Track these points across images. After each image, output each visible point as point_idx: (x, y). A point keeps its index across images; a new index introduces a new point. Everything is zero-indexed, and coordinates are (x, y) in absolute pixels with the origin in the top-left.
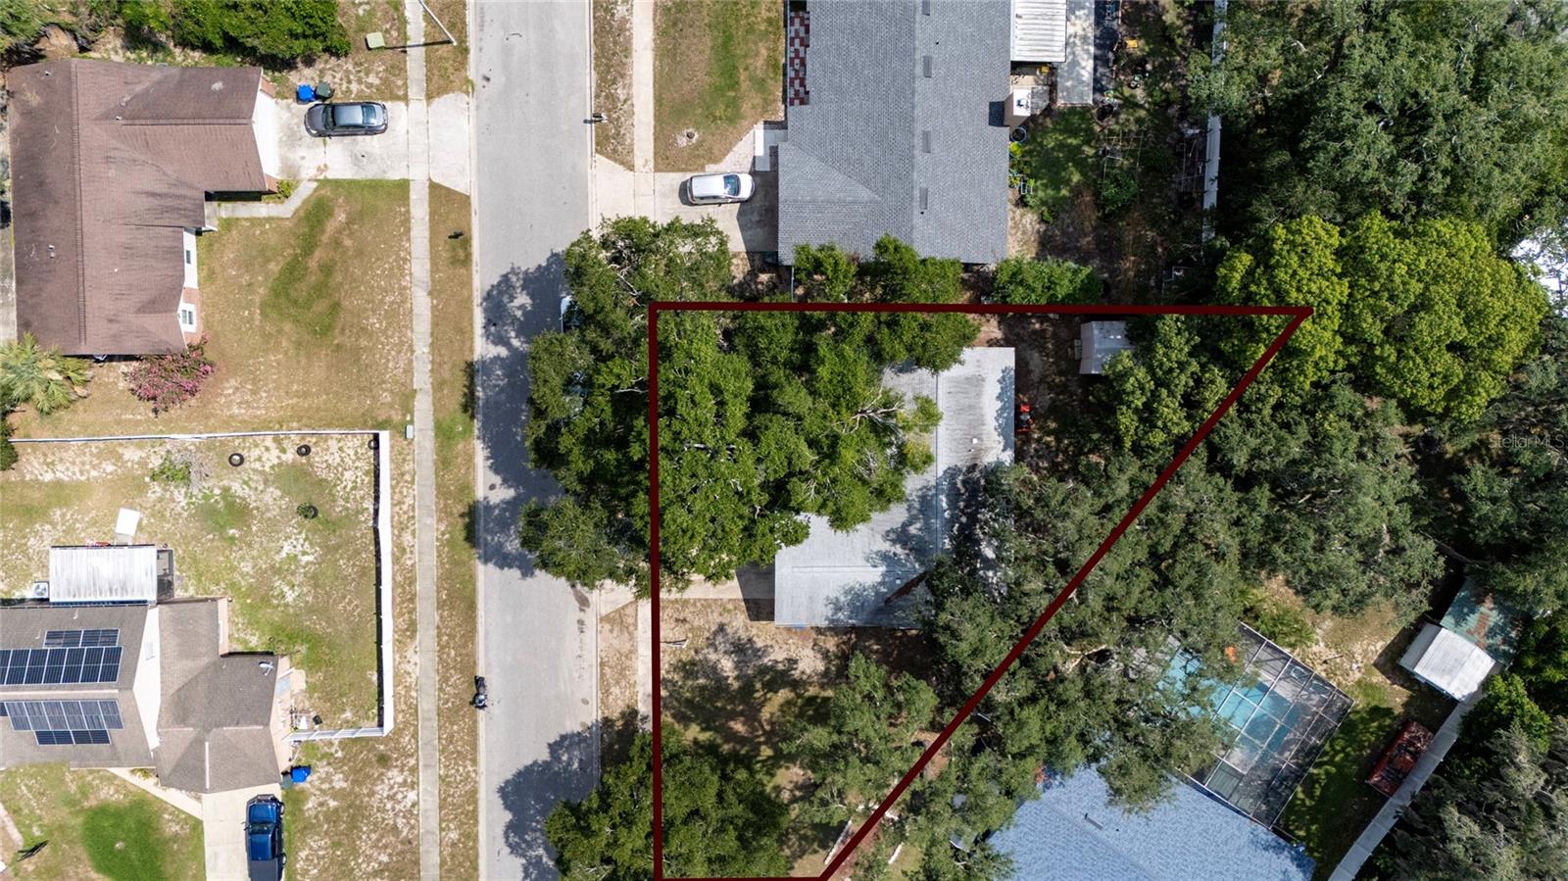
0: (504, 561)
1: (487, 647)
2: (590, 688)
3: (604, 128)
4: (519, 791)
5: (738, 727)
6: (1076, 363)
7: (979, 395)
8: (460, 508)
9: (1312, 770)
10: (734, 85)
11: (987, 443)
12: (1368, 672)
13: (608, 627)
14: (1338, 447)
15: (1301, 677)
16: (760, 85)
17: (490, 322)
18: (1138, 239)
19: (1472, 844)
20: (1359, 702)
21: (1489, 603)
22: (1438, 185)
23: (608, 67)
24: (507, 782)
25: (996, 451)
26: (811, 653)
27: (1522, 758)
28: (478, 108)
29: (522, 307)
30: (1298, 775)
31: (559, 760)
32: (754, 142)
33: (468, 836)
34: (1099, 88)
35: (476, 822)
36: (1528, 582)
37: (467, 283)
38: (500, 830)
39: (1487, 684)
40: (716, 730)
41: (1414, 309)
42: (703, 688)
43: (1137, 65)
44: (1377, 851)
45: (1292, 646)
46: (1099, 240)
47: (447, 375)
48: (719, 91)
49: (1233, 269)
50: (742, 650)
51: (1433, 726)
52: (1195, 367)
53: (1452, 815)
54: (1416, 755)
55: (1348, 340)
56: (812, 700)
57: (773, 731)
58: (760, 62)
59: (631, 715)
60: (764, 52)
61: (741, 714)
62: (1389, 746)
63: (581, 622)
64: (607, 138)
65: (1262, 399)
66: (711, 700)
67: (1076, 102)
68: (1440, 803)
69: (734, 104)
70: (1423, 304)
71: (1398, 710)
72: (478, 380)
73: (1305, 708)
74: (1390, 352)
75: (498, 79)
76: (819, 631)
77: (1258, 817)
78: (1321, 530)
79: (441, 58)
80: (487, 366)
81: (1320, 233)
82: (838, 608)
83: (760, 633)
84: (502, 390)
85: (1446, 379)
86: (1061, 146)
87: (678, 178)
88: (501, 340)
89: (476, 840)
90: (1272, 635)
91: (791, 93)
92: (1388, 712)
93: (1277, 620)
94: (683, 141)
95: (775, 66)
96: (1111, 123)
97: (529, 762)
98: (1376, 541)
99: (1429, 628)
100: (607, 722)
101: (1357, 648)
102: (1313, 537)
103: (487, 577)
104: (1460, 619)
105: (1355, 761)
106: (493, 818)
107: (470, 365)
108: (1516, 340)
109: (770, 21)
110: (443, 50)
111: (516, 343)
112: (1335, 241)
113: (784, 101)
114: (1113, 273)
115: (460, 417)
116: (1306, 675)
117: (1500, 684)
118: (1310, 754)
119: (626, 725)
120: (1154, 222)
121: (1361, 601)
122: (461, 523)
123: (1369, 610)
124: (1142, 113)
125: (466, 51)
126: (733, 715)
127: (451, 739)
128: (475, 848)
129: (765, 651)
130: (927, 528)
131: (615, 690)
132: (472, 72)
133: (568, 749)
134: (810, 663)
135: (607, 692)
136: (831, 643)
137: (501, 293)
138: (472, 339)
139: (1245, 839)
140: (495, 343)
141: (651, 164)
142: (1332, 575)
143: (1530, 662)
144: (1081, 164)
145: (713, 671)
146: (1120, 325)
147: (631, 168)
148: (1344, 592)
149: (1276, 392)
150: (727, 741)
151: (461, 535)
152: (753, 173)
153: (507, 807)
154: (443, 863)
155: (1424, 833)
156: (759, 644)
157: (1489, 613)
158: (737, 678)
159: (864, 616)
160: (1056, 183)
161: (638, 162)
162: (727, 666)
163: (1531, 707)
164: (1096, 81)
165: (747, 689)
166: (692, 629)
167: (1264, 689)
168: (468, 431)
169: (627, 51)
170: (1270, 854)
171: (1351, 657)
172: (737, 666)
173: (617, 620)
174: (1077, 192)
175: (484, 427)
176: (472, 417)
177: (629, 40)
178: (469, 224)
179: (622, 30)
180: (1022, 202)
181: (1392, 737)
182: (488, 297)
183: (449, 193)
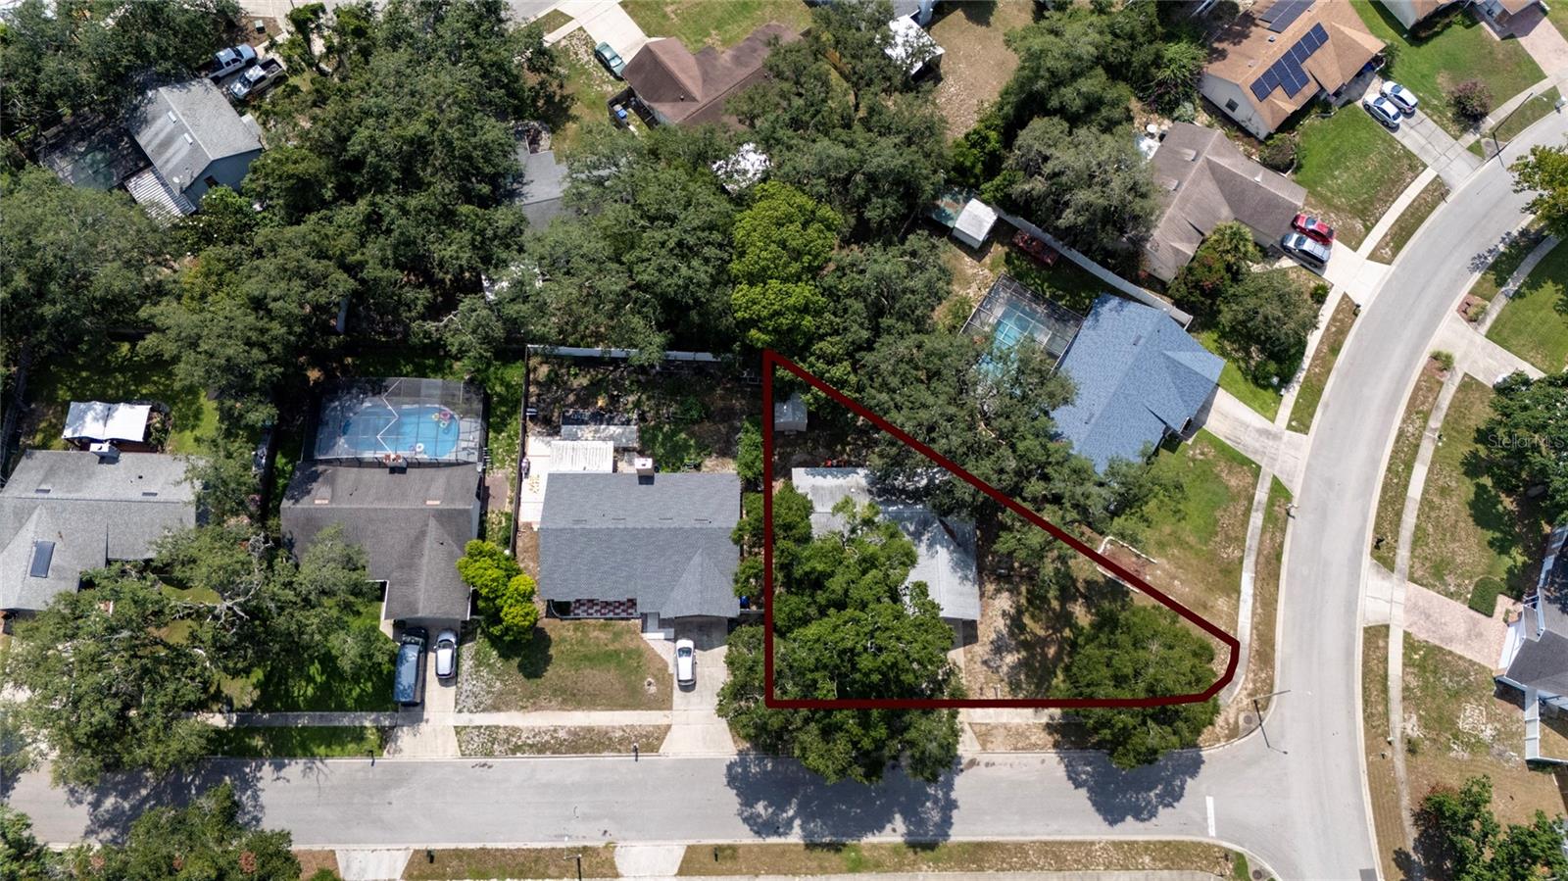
0: (947, 822)
1: (1010, 834)
2: (1032, 759)
3: (642, 746)
4: (1111, 811)
5: (1052, 651)
6: (799, 433)
7: (823, 488)
8: (910, 855)
9: (1048, 295)
10: (617, 653)
11: (853, 483)
12: (984, 265)
13: (989, 745)
14: (857, 283)
15: (990, 302)
16: (617, 636)
17: (776, 832)
18: (722, 398)
19: (1077, 212)
20: (1003, 270)
21: (939, 202)
22: (717, 236)
23: (600, 743)
24: (1105, 819)
25: (859, 478)
26: (997, 602)
27: (1027, 187)
28: (625, 840)
29: (766, 808)
30: (1051, 304)
31: (1086, 781)
32: (656, 640)
33: (1146, 849)
34: (628, 422)
35: (1136, 842)
36: (929, 188)
37: (749, 846)
38: (1140, 825)
39: (987, 203)
40: (1055, 667)
41: (784, 247)
42: (1027, 676)
43: (614, 400)
44: (1093, 259)
45: (971, 307)
46: (723, 421)
47: (815, 864)
48: (619, 664)
49: (758, 339)
50: (999, 648)
51: (1014, 230)
52: (812, 359)
53: (1062, 223)
54: (1033, 239)
55: (799, 279)
56: (1029, 601)
57: (1053, 628)
58: (602, 636)
59: (1050, 728)
60: (596, 633)
61: (1042, 649)
62: (1029, 254)
63: (987, 765)
64: (648, 744)
65: (831, 323)
66: (1034, 670)
67: (635, 436)
68: (1056, 228)
69: (629, 653)
70: (783, 244)
71: (1006, 249)
72: (817, 840)
73: (1009, 300)
74: (806, 259)
75: (605, 824)
76: (982, 595)
77: (1078, 324)
78: (904, 292)
79: (590, 866)
80: (808, 834)
81: (740, 295)
82: (966, 578)
83: (987, 634)
84: (825, 824)
85: (821, 231)
86: (663, 445)
87: (677, 693)
88: (789, 823)
89: (1149, 842)
90: (965, 318)
91: (624, 615)
92: (1008, 255)
93: (956, 316)
94: (653, 689)
95: (605, 625)
96: (649, 415)
97: (1089, 803)
98: (909, 264)
99: (955, 233)
100: (1056, 745)
101: (970, 272)
102: (908, 295)
103: (958, 834)
104: (949, 217)
105: (1039, 272)
106: (1131, 830)
107: (807, 846)
108: (800, 199)
109: (576, 629)
110: (584, 865)
111: (791, 813)
112: (746, 287)
113: (628, 619)
114: (743, 413)
115: (844, 854)
116: (989, 300)
117: (986, 196)
118: (1037, 297)
119: (1057, 732)
120: (712, 389)
121: (942, 270)
122: (921, 854)
123: (948, 266)
124: (644, 397)
125: (585, 848)
126: (1044, 655)
127: (1077, 861)
128: (1154, 843)
129: (998, 632)
130: (910, 519)
131: (1033, 739)
132: (601, 844)
133: (1078, 774)
134: (1004, 602)
135: (1035, 745)
136: (990, 588)
137: (756, 824)
138: (789, 845)
139: (1092, 333)
140: (792, 828)
141: (667, 712)
142: (929, 285)
143: (972, 181)
144: (674, 433)
145: (1015, 669)
146: (777, 405)
147: (669, 727)
148: (939, 279)
149: (827, 315)
150: (1062, 660)
151: (930, 854)
152: (675, 640)
153: (1123, 819)
154: (1167, 868)
155: (1076, 236)
156: (993, 636)
157: (945, 202)
158: (1018, 652)
159: (970, 561)
160: (686, 447)
161: (664, 722)
162: (1011, 659)
163: (998, 180)
164: (623, 424)
165: (1025, 645)
166: (987, 683)
167: (999, 323)
168: (855, 849)
169: (590, 730)
170: (1100, 318)
171: (975, 275)
172: (1009, 652)
173: (984, 736)
174: (692, 435)
175: (851, 836)
176: (844, 845)
177: (582, 728)
178: (707, 846)
179: (576, 734)
180: (698, 467)
181: (1022, 252)
182: (758, 833)
183: (685, 861)
